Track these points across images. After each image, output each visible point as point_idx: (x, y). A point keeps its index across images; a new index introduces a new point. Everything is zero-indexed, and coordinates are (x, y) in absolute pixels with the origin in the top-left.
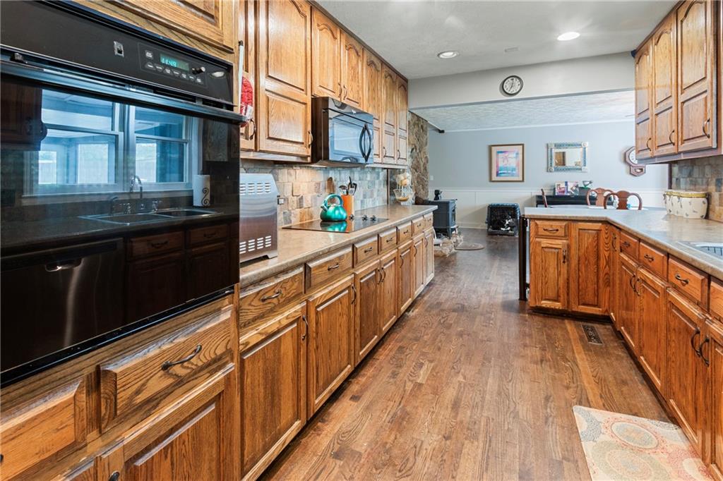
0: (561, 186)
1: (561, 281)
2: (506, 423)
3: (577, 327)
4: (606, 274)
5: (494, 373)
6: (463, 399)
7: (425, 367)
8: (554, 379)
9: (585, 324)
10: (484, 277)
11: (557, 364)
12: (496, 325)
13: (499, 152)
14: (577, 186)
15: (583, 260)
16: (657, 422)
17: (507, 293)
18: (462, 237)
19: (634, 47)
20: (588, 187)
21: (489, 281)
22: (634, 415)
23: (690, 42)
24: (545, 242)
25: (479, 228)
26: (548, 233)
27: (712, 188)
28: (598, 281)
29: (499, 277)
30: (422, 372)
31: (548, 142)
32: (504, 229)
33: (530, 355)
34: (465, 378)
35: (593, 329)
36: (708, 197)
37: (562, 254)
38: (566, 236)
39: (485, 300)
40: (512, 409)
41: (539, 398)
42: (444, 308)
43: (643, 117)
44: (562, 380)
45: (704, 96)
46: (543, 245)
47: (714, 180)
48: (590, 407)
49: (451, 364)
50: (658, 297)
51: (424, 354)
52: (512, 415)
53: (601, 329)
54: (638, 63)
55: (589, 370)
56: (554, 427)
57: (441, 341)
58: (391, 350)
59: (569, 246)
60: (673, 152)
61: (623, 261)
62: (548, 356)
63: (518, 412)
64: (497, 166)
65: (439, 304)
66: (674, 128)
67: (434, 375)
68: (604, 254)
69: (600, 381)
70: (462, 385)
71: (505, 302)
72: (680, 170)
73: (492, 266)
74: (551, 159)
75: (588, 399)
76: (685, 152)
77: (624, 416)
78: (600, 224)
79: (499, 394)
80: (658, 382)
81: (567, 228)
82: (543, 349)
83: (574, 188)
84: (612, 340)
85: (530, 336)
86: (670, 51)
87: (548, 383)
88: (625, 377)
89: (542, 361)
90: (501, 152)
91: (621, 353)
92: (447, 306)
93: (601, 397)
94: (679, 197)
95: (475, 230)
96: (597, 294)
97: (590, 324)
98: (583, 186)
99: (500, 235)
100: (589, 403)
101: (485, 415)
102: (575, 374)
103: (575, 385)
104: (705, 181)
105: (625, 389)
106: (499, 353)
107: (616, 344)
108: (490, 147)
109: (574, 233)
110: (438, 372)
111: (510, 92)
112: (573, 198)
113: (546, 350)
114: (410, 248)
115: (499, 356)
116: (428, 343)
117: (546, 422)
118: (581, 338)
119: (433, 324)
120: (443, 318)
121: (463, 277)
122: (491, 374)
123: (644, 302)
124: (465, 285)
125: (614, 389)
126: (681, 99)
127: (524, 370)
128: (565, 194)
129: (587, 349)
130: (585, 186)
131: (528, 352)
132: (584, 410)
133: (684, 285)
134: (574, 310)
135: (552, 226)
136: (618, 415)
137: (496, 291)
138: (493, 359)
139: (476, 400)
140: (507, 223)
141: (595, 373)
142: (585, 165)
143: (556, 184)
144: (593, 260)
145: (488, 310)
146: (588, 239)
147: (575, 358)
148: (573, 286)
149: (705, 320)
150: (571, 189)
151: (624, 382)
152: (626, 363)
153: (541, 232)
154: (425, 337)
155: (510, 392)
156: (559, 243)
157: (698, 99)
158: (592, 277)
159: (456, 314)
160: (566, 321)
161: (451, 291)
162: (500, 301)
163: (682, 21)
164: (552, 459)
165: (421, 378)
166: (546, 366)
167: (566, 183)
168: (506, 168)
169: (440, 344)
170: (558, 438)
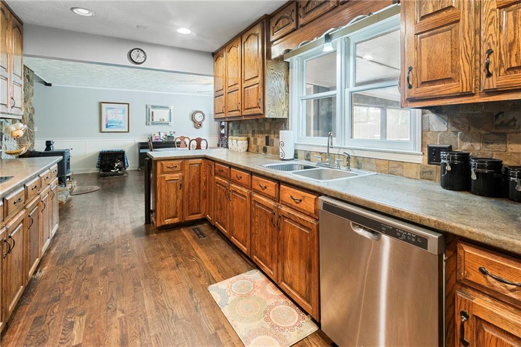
0: (156, 135)
1: (179, 202)
2: (171, 329)
3: (189, 231)
4: (205, 191)
5: (147, 294)
6: (128, 333)
7: (76, 326)
8: (190, 275)
9: (193, 227)
10: (109, 214)
11: (187, 262)
12: (134, 251)
13: (107, 109)
14: (166, 135)
15: (191, 184)
16: (248, 273)
17: (133, 222)
18: (75, 182)
19: (213, 51)
20: (173, 135)
21: (115, 216)
22: (238, 275)
23: (249, 55)
24: (168, 177)
25: (90, 172)
26: (169, 170)
27: (250, 135)
28: (200, 197)
29: (122, 210)
30: (75, 332)
31: (147, 104)
32: (114, 171)
33: (168, 264)
34: (123, 312)
35: (198, 229)
36: (248, 140)
37: (179, 182)
38: (181, 170)
39: (117, 234)
40: (171, 315)
41: (186, 295)
42: (78, 254)
43: (220, 93)
44: (194, 273)
45: (257, 86)
46: (166, 179)
47: (251, 131)
48: (216, 283)
49: (104, 306)
50: (245, 199)
51: (70, 311)
52: (173, 320)
53: (203, 228)
54: (216, 61)
55: (206, 258)
56: (203, 311)
57: (86, 289)
58: (23, 329)
59: (183, 177)
60: (238, 115)
61: (217, 181)
62: (180, 260)
63: (176, 315)
64: (107, 120)
65: (71, 253)
66: (240, 101)
67: (90, 327)
68: (203, 178)
69: (215, 262)
70: (123, 320)
71: (134, 230)
72: (233, 125)
73: (113, 203)
74: (149, 117)
75: (213, 277)
76: (245, 116)
77: (234, 278)
78: (201, 160)
79: (157, 309)
80: (245, 249)
81: (182, 164)
82: (175, 256)
83: (164, 137)
84: (211, 233)
85: (163, 250)
86: (237, 58)
87: (187, 280)
88: (225, 253)
89: (177, 265)
90: (111, 108)
91: (218, 239)
92: (81, 251)
93: (219, 272)
94: (237, 140)
95: (86, 175)
96: (199, 206)
97: (195, 227)
98: (170, 135)
99: (111, 176)
100: (214, 280)
101: (152, 334)
102: (199, 263)
103: (203, 273)
104: (246, 131)
105: (228, 261)
106: (145, 274)
107: (213, 234)
108: (101, 104)
109: (187, 167)
110: (94, 322)
111: (136, 61)
112: (163, 144)
113: (177, 256)
114: (37, 205)
115: (146, 277)
116: (71, 298)
117: (197, 310)
118: (194, 238)
119: (70, 275)
120: (80, 265)
121: (89, 219)
122: (145, 295)
123: (235, 204)
124: (94, 226)
125: (223, 263)
126: (244, 86)
127: (168, 279)
128: (159, 141)
129: (200, 244)
130: (171, 135)
131: (166, 263)
132: (214, 287)
133: (263, 189)
134: (186, 220)
135: (172, 164)
136: (231, 279)
137: (124, 223)
138: (142, 281)
139: (141, 326)
140: (116, 165)
141: (210, 258)
142: (170, 121)
143: (153, 134)
144: (197, 184)
145: (123, 241)
146: (195, 170)
147: (196, 253)
148: (186, 204)
149: (278, 206)
150: (163, 137)
151: (226, 257)
152: (222, 244)
153: (165, 169)
154: (66, 292)
155: (165, 302)
156: (177, 176)
157: (253, 87)
158: (197, 194)
159: (94, 255)
160: (182, 230)
161: (81, 236)
162: (130, 230)
163: (244, 43)
164: (210, 336)
165: (76, 339)
166: (181, 268)
167: (159, 133)
168: (113, 122)
169: (86, 292)
170: (208, 317)
